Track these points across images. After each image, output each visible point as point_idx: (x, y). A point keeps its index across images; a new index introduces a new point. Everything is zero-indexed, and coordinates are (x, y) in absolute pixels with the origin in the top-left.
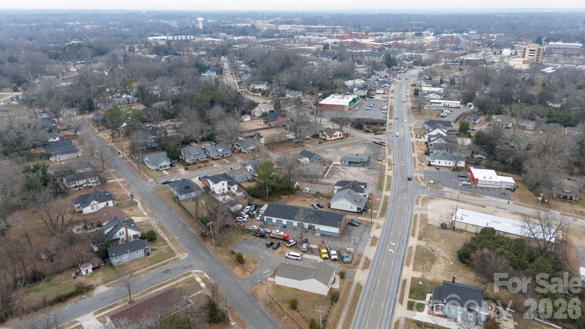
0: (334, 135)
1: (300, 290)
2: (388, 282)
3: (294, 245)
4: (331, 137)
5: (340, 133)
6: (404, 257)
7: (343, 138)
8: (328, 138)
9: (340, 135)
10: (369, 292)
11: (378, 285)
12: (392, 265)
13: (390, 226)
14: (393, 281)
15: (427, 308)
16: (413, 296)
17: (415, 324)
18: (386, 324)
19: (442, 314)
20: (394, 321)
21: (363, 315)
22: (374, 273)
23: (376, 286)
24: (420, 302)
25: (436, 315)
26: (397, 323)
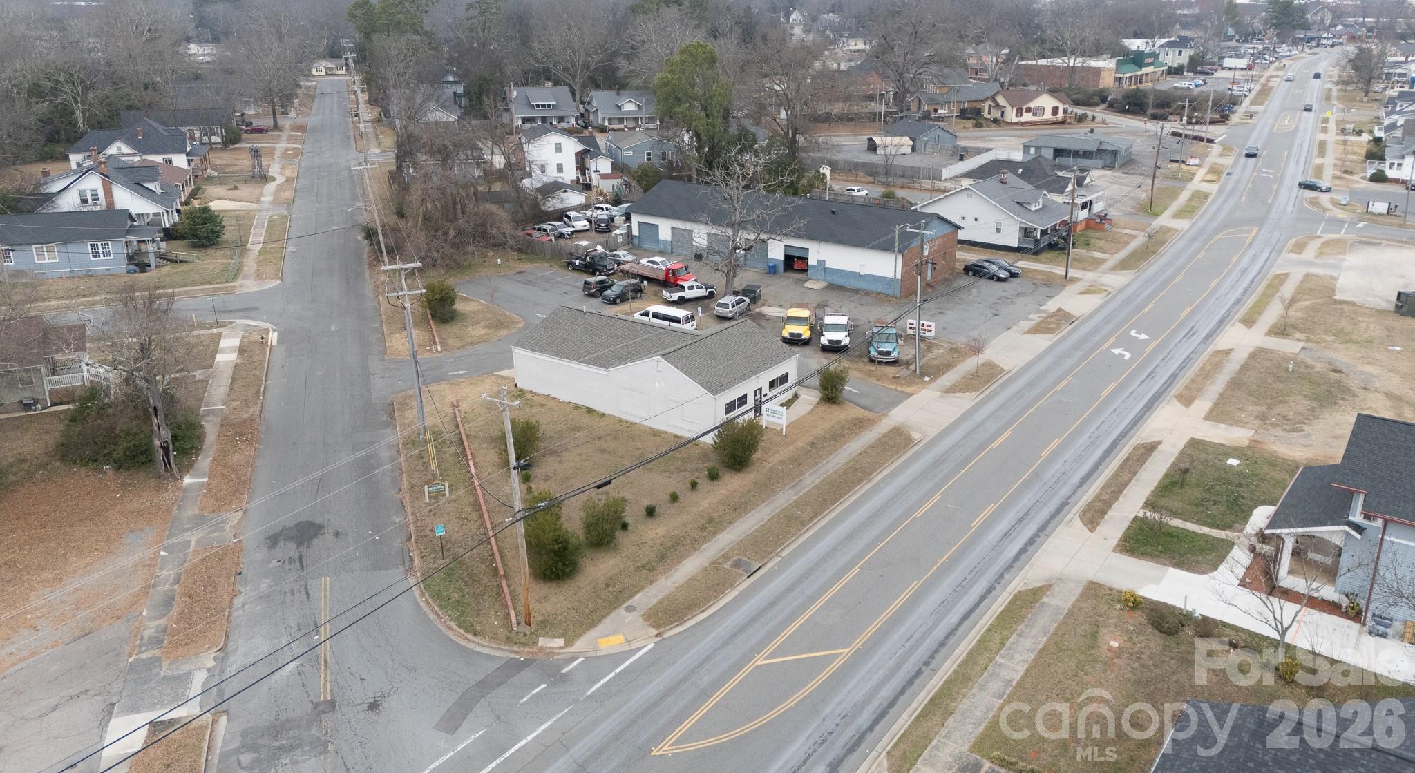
0: (1032, 105)
1: (603, 415)
2: (1056, 442)
3: (697, 299)
4: (1020, 112)
5: (1056, 103)
6: (1174, 376)
7: (1062, 122)
8: (1011, 116)
9: (1055, 111)
10: (937, 463)
11: (995, 445)
12: (1104, 394)
13: (1147, 293)
14: (1084, 439)
15: (1240, 558)
16: (1174, 502)
17: (1140, 617)
18: (961, 588)
19: (1328, 592)
20: (1017, 583)
21: (851, 536)
22: (1002, 407)
23: (982, 447)
24: (1216, 533)
25: (1288, 595)
26: (1028, 600)
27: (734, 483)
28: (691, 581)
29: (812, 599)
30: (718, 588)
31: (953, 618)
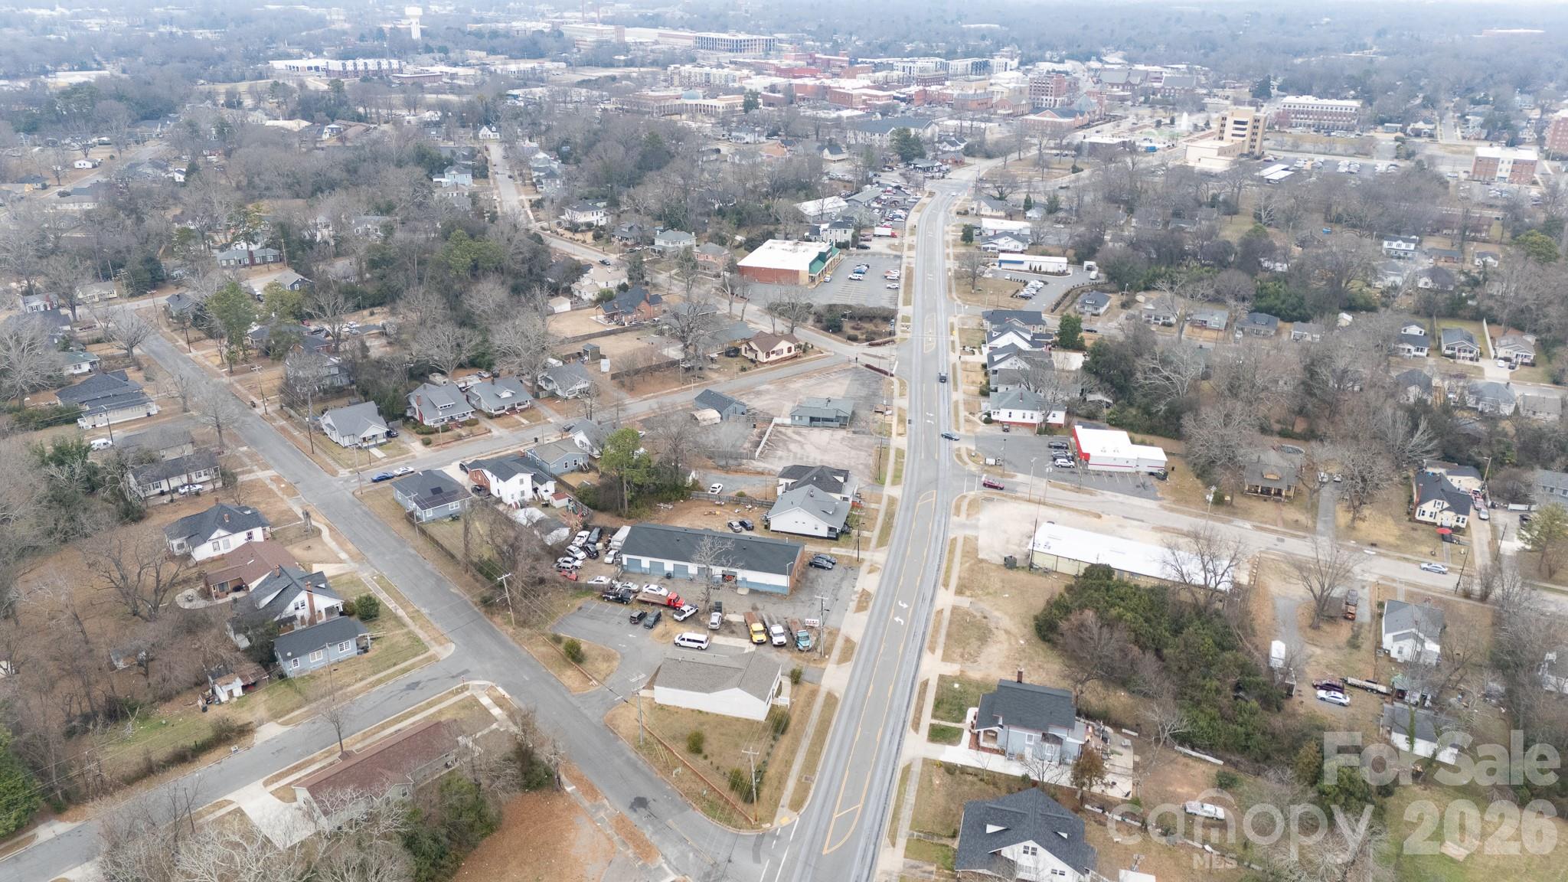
0: (775, 348)
1: (707, 713)
2: (891, 687)
3: (691, 616)
4: (768, 355)
5: (789, 344)
6: (924, 633)
7: (795, 357)
8: (762, 357)
9: (790, 350)
10: (852, 710)
11: (869, 694)
12: (900, 652)
13: (898, 566)
14: (901, 683)
15: (966, 737)
16: (940, 713)
17: (942, 770)
18: (885, 771)
19: (996, 747)
20: (901, 765)
21: (838, 756)
22: (863, 670)
23: (865, 696)
24: (953, 725)
25: (984, 749)
26: (907, 770)
27: (785, 741)
28: (795, 790)
29: (839, 788)
30: (807, 790)
31: (887, 784)
